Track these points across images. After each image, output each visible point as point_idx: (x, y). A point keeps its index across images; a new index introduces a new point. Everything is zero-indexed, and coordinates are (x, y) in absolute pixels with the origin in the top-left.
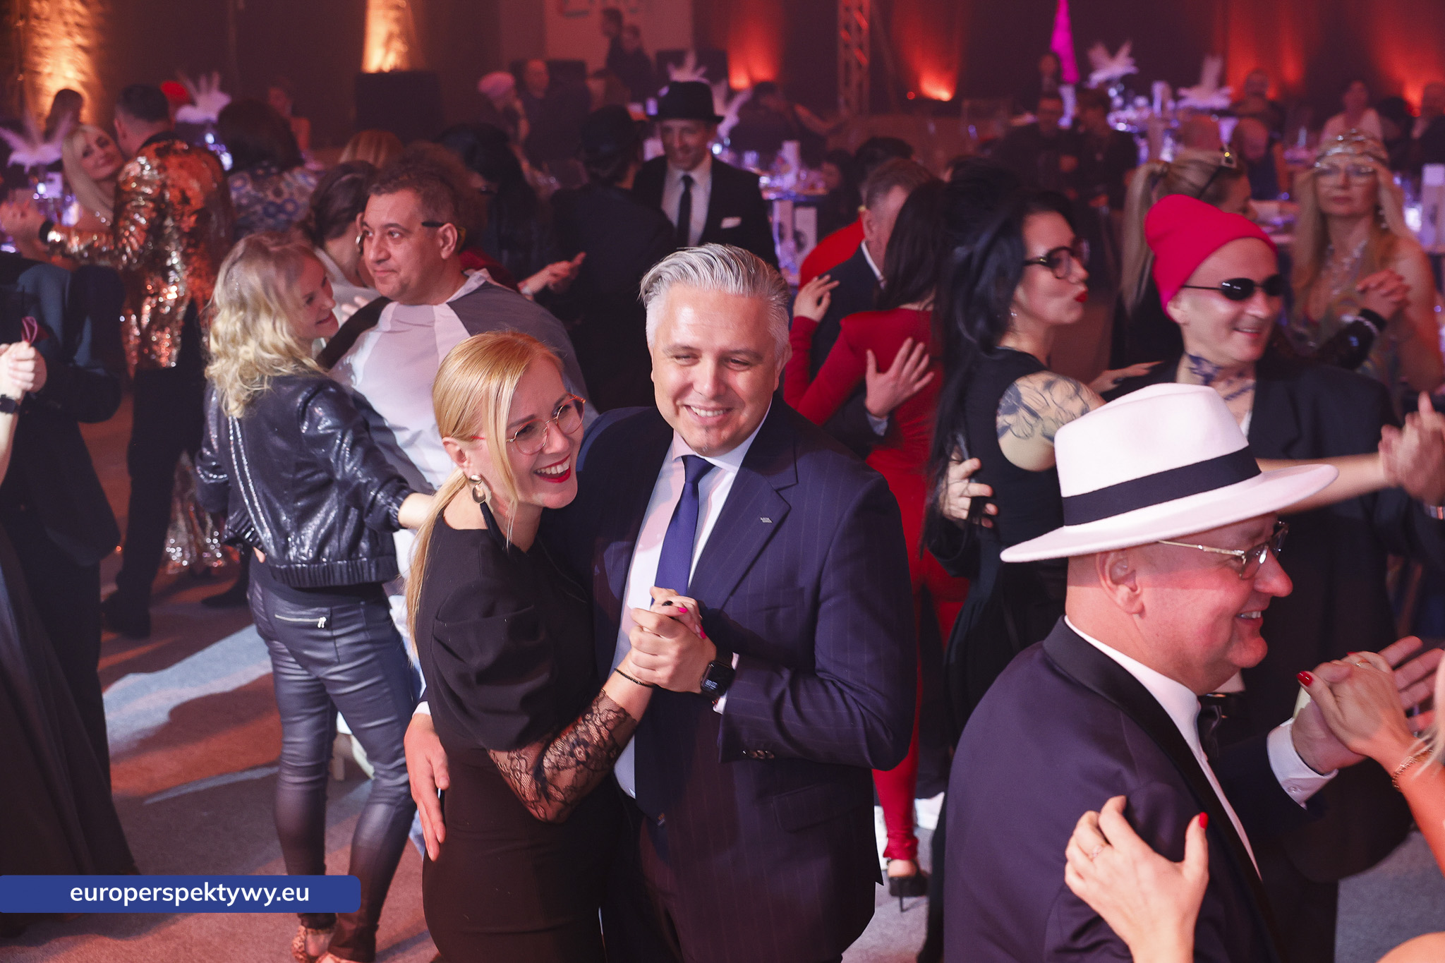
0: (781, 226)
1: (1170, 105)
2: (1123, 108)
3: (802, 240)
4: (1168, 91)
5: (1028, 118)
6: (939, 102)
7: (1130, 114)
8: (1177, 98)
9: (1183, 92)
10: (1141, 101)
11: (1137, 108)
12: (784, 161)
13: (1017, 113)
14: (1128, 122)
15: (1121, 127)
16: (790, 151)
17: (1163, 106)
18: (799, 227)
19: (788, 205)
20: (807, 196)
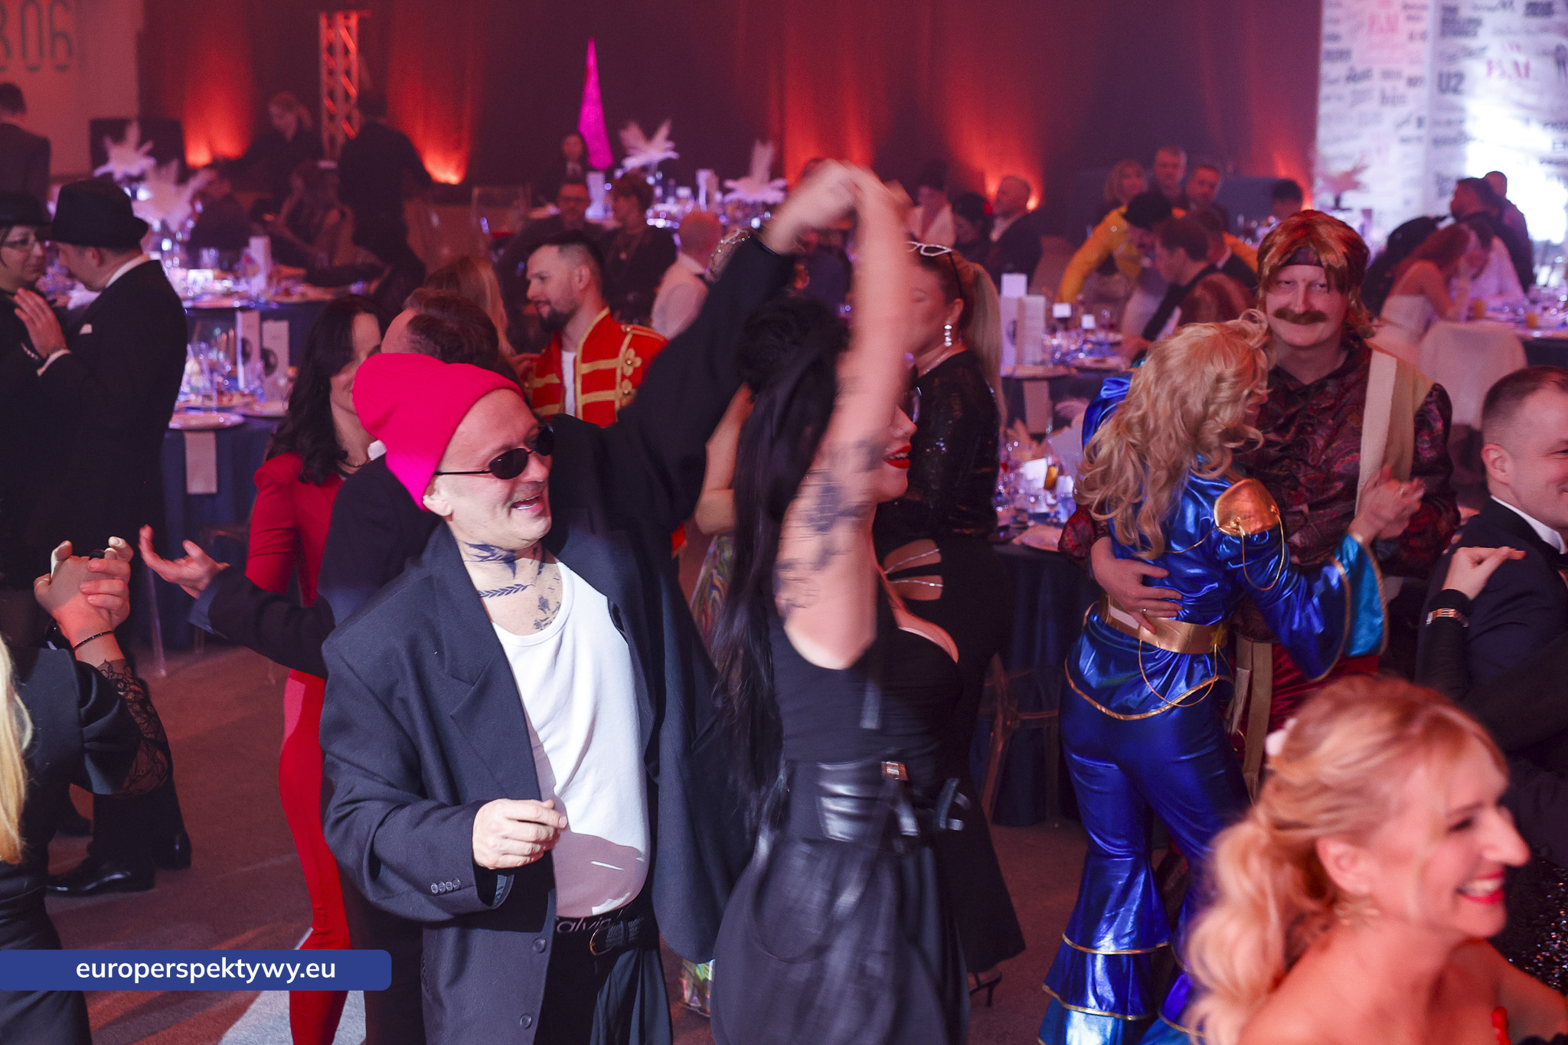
0: (245, 342)
1: (718, 197)
2: (663, 201)
3: (272, 360)
4: (715, 181)
5: (551, 210)
6: (447, 186)
7: (671, 206)
8: (726, 191)
9: (730, 184)
10: (684, 192)
11: (678, 199)
12: (250, 260)
13: (537, 204)
14: (669, 217)
15: (660, 223)
16: (258, 248)
17: (708, 200)
18: (267, 344)
19: (254, 316)
20: (280, 304)
